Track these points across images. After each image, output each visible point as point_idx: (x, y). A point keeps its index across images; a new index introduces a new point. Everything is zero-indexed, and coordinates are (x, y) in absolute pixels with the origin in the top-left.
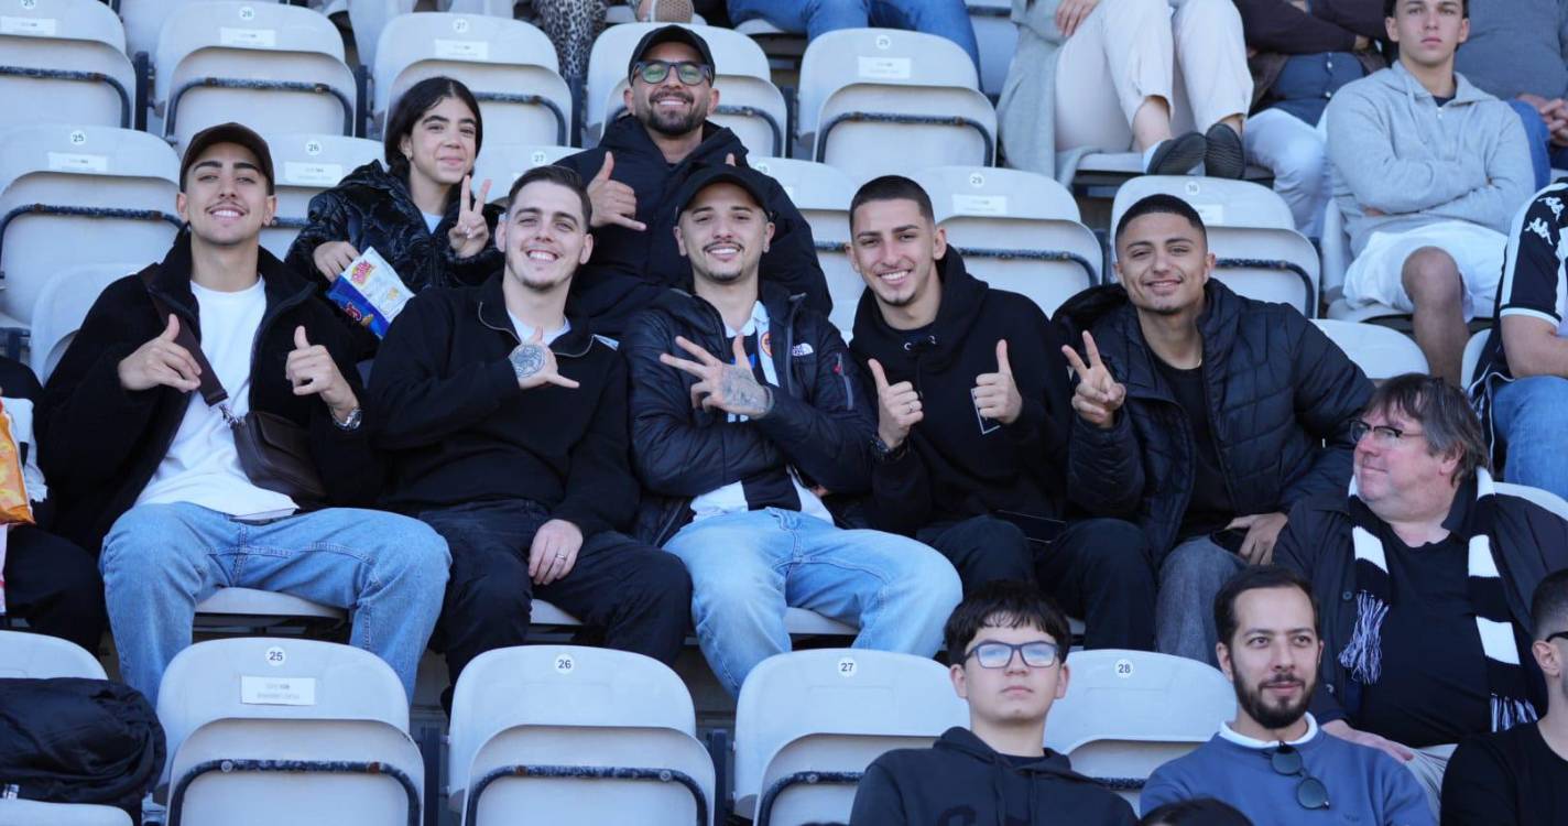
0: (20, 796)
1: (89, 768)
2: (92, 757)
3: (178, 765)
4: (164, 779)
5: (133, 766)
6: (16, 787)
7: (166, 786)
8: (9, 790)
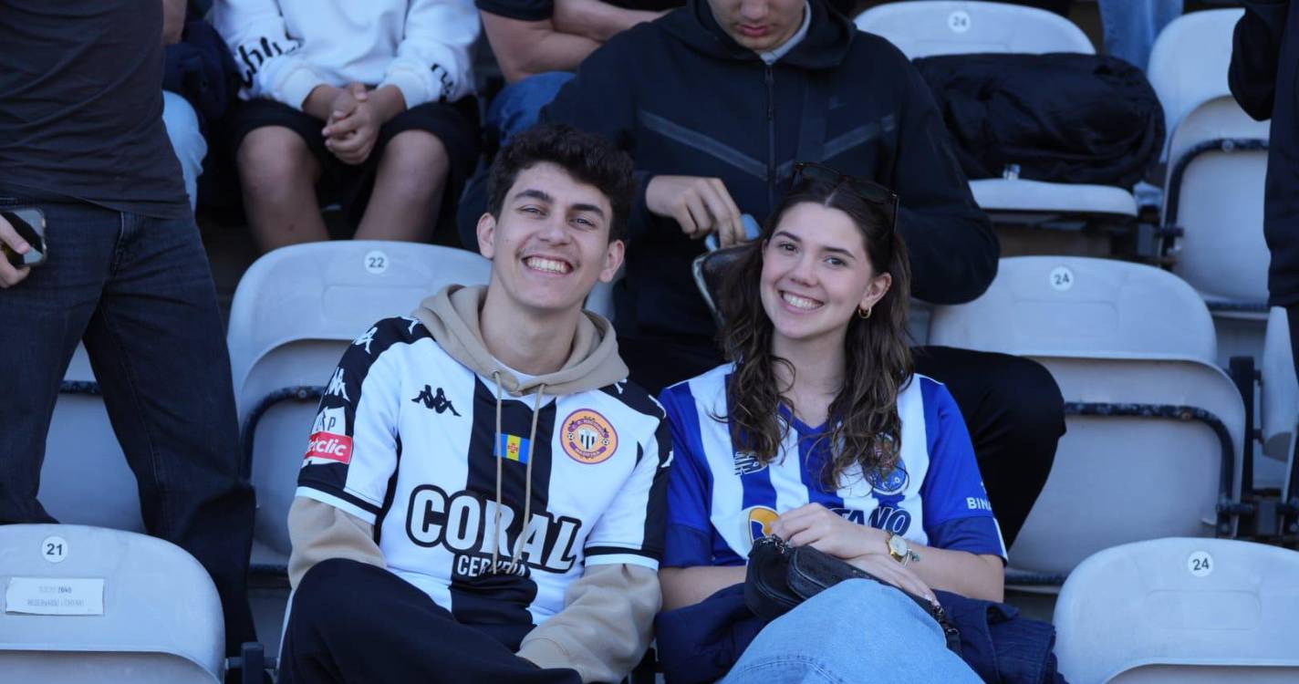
0: (1022, 176)
1: (1092, 148)
2: (1095, 135)
3: (1178, 143)
4: (1163, 157)
5: (1136, 145)
6: (1017, 168)
7: (1165, 166)
8: (1010, 170)
